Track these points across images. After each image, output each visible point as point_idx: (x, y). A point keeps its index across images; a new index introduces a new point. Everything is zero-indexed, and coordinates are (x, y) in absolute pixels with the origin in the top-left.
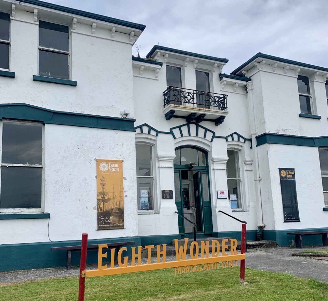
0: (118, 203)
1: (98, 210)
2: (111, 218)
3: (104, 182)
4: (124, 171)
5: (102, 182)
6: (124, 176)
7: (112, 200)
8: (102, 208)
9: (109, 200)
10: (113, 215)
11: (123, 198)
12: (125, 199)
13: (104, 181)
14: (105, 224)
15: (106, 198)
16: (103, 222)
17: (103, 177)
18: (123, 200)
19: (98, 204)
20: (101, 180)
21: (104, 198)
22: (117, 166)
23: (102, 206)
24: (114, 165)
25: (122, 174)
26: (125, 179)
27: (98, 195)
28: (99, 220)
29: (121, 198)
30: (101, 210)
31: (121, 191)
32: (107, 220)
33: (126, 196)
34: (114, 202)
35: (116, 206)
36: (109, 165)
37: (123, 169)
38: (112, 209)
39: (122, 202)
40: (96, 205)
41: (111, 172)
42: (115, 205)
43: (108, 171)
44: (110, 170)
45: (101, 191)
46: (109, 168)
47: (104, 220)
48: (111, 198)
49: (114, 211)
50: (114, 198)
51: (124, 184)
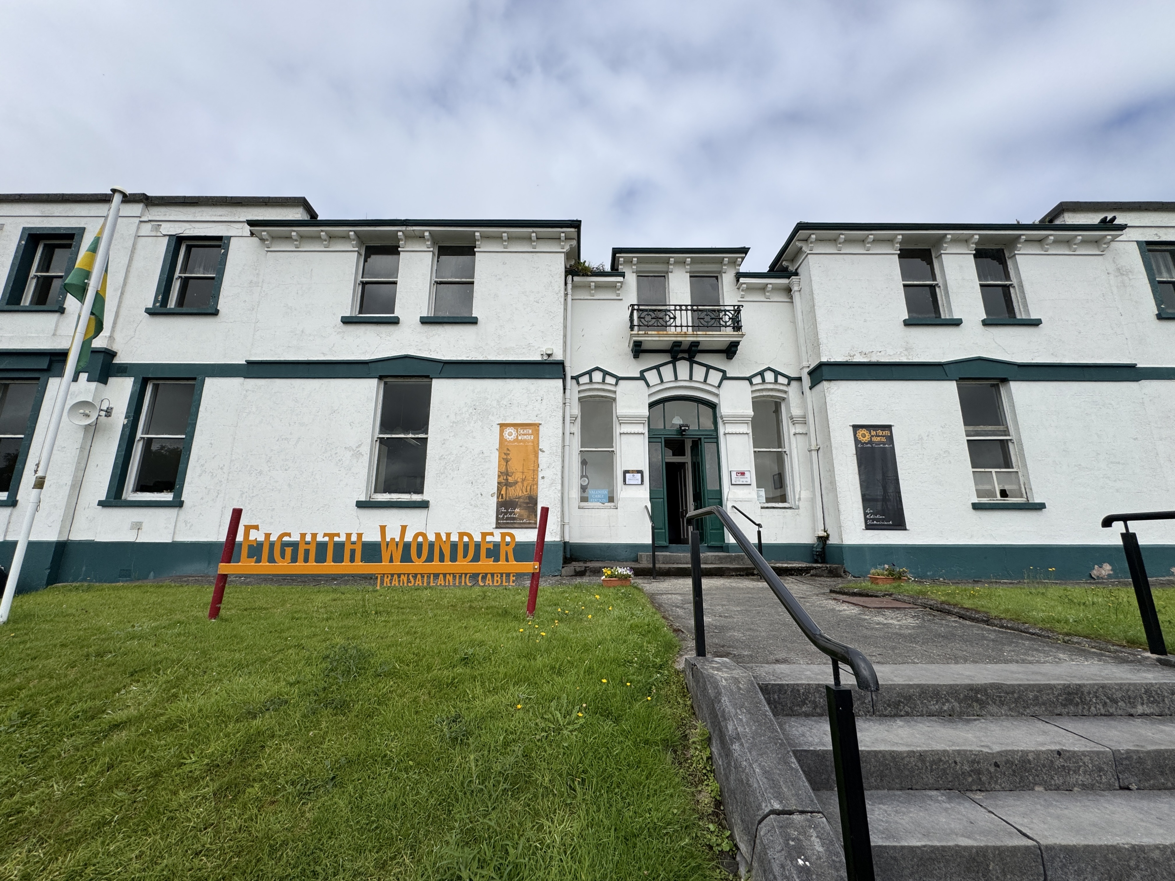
0: (529, 488)
1: (498, 498)
2: (517, 510)
3: (509, 457)
4: (540, 440)
5: (505, 457)
6: (540, 447)
7: (520, 484)
8: (504, 496)
9: (516, 483)
10: (520, 506)
11: (537, 481)
12: (540, 482)
13: (509, 454)
14: (507, 519)
15: (510, 479)
16: (504, 517)
17: (508, 450)
18: (537, 484)
19: (499, 490)
20: (505, 454)
21: (507, 480)
22: (530, 431)
23: (503, 492)
24: (525, 431)
25: (538, 444)
26: (543, 452)
27: (499, 476)
28: (498, 513)
29: (534, 480)
30: (502, 498)
31: (534, 470)
32: (511, 513)
33: (543, 478)
34: (523, 486)
35: (525, 493)
36: (517, 432)
37: (540, 436)
38: (519, 498)
39: (535, 487)
40: (495, 490)
41: (521, 441)
42: (524, 491)
43: (516, 440)
44: (520, 438)
45: (503, 470)
46: (517, 436)
47: (506, 513)
48: (519, 480)
49: (521, 500)
50: (523, 480)
51: (540, 459)
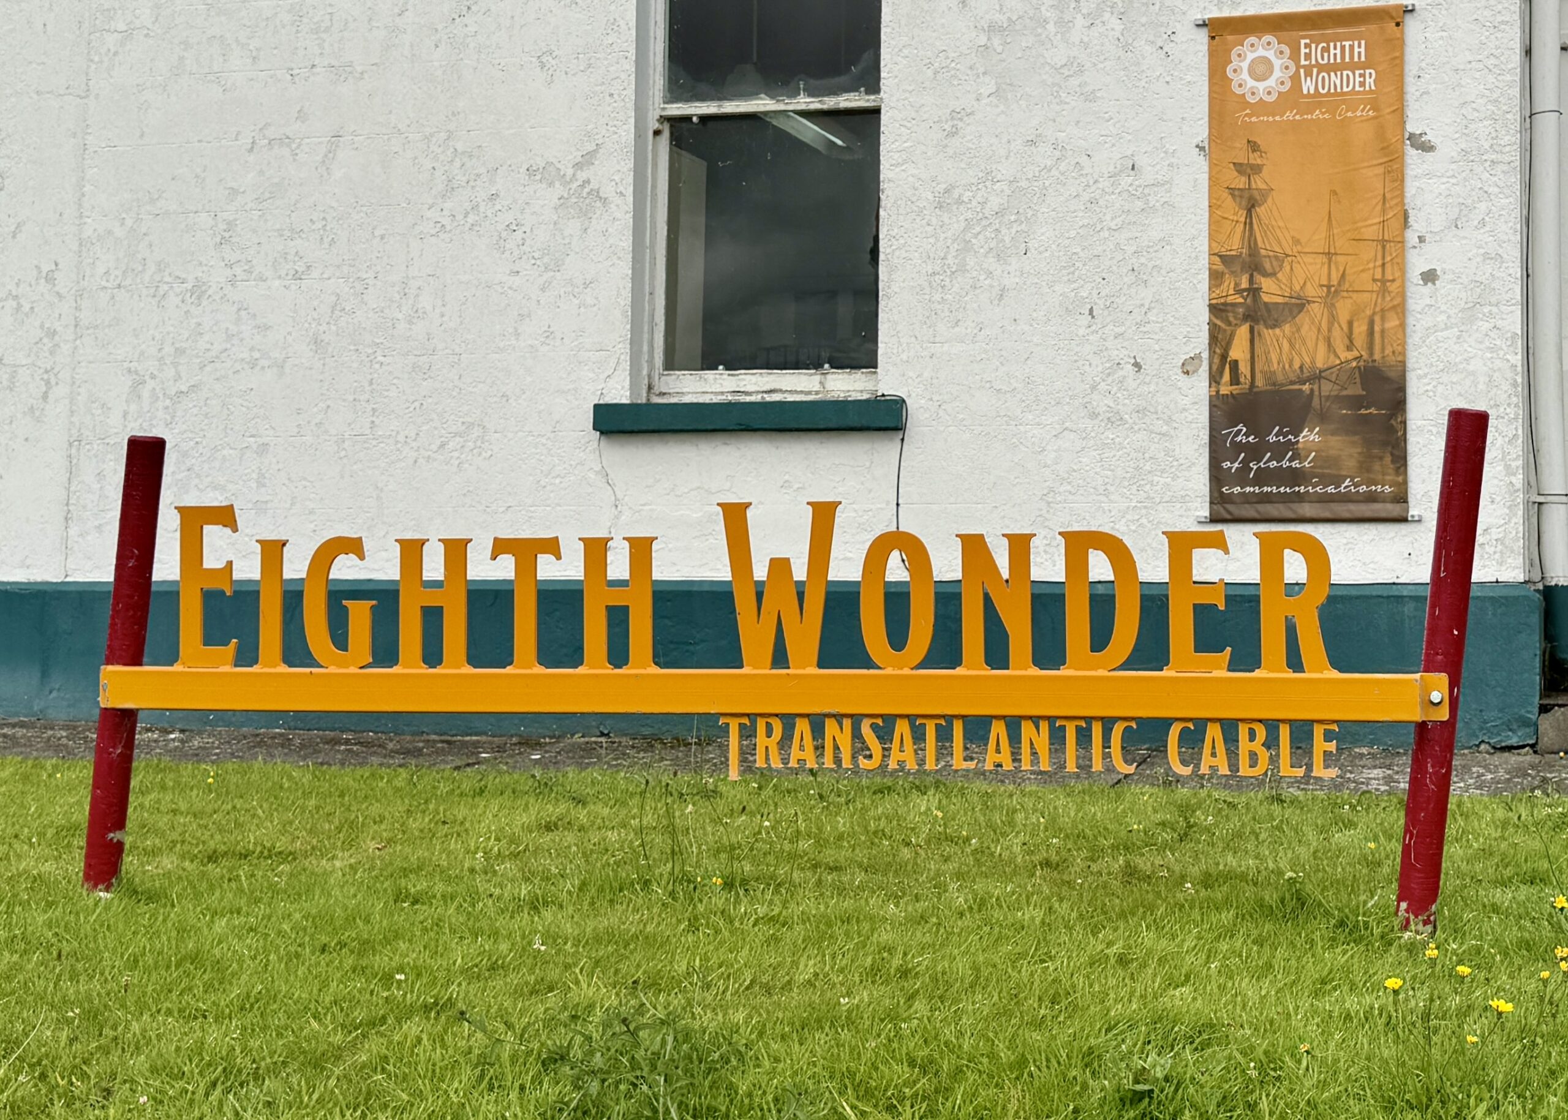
0: (1360, 329)
1: (1214, 379)
2: (1309, 437)
3: (1258, 183)
4: (1412, 88)
5: (1241, 182)
6: (1411, 127)
7: (1315, 309)
8: (1244, 368)
9: (1297, 305)
10: (1323, 418)
11: (1403, 294)
12: (1418, 297)
13: (1257, 169)
14: (1263, 477)
15: (1271, 290)
16: (1245, 468)
17: (1253, 146)
18: (1400, 309)
19: (1219, 340)
20: (1239, 168)
21: (1254, 291)
22: (1360, 50)
23: (1239, 351)
24: (1335, 51)
25: (1400, 113)
26: (1427, 148)
27: (1215, 277)
28: (1217, 451)
29: (1384, 291)
30: (1235, 380)
31: (1383, 243)
32: (1279, 452)
33: (1430, 277)
34: (1333, 319)
35: (1345, 355)
36: (1295, 56)
38: (1317, 377)
39: (1392, 323)
40: (1200, 343)
41: (1317, 100)
42: (1339, 344)
43: (1292, 96)
44: (1308, 86)
45: (1235, 244)
46: (1295, 79)
47: (1254, 452)
48: (1311, 291)
49: (1327, 388)
50: (1332, 292)
51: (1411, 188)
